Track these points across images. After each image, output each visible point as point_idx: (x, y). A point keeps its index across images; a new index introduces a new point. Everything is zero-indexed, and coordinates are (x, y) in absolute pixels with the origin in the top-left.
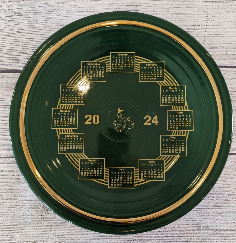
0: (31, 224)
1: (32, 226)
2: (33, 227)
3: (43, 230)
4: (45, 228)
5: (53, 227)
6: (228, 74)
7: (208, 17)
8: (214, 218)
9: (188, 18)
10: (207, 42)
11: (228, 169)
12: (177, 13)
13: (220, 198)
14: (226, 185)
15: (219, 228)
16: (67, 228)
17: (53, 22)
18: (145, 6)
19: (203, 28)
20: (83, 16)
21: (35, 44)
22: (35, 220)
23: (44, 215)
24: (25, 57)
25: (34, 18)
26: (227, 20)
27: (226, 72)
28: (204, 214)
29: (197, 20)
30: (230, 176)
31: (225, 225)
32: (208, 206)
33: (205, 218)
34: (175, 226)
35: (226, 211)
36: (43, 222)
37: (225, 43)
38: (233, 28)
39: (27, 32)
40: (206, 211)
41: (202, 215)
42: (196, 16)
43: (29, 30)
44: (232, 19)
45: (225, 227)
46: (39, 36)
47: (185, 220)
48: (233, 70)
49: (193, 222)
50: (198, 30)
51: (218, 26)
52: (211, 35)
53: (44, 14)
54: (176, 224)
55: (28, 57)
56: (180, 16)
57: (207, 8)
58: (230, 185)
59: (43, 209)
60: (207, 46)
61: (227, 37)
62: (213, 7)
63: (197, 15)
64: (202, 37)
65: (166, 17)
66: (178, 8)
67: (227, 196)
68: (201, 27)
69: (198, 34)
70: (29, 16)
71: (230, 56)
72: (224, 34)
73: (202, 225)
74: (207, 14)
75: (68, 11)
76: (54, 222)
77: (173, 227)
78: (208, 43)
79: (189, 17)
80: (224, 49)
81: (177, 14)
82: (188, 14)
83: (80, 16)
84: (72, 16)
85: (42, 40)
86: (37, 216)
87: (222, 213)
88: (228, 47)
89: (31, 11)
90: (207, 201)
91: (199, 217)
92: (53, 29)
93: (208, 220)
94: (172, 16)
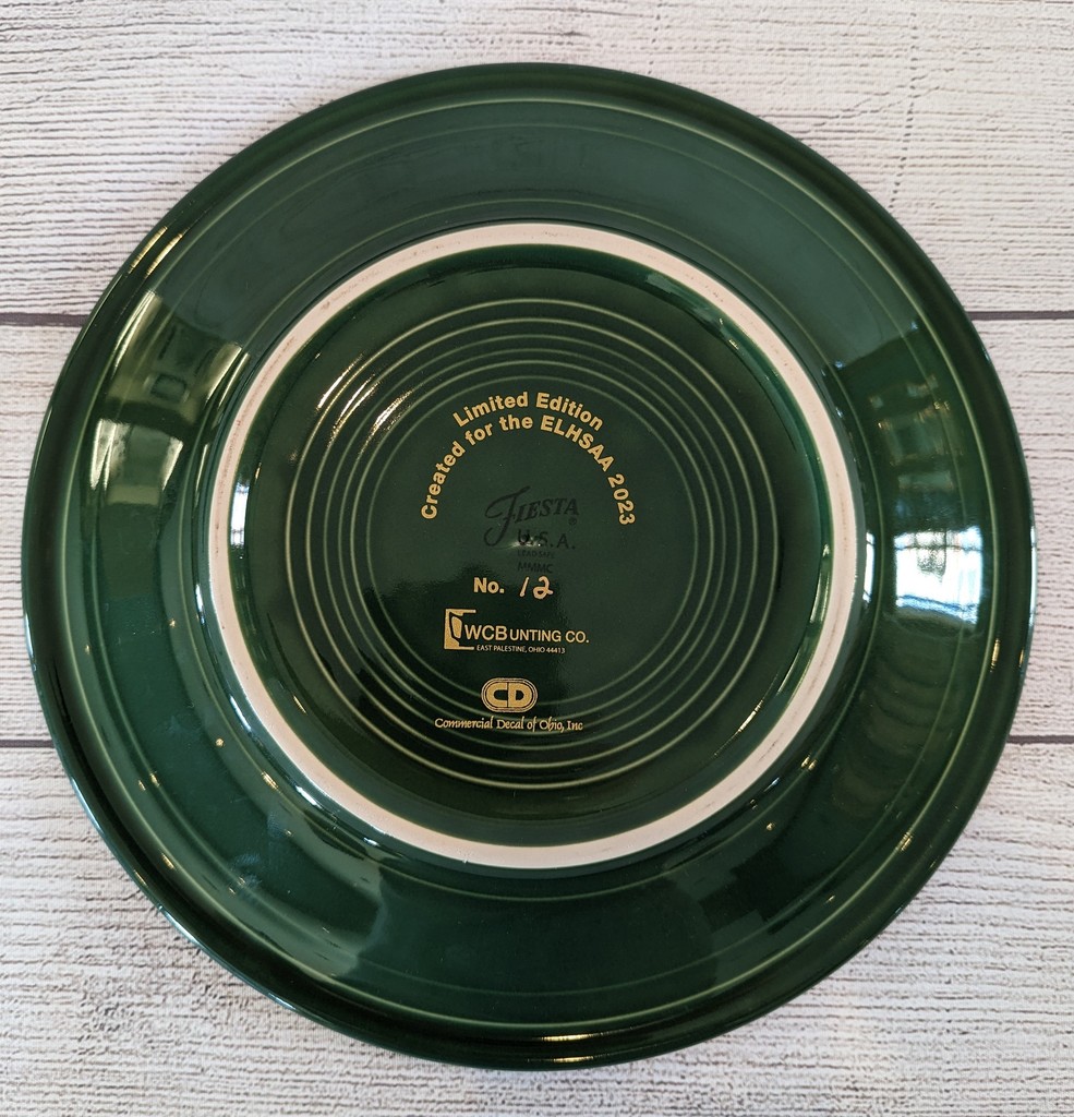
0: (29, 1081)
1: (31, 1088)
2: (40, 1097)
3: (89, 1111)
4: (97, 1099)
5: (139, 1096)
6: (1011, 351)
7: (918, 73)
8: (938, 1055)
9: (824, 74)
10: (910, 191)
11: (1007, 812)
12: (771, 50)
13: (969, 959)
14: (997, 893)
15: (958, 1106)
16: (209, 1104)
17: (161, 76)
18: (615, 11)
19: (892, 122)
20: (309, 52)
21: (70, 184)
22: (49, 1061)
23: (93, 1038)
24: (17, 247)
25: (65, 54)
26: (1009, 87)
27: (1000, 341)
28: (888, 1038)
29: (863, 83)
30: (1014, 850)
31: (991, 1090)
32: (907, 997)
33: (892, 1057)
34: (745, 1097)
35: (995, 1021)
36: (87, 1070)
37: (997, 200)
38: (1040, 127)
39: (31, 123)
40: (898, 1021)
41: (878, 1039)
42: (862, 66)
43: (41, 115)
44: (1032, 83)
45: (987, 1102)
46: (88, 146)
47: (794, 1066)
48: (1037, 328)
49: (834, 1077)
50: (868, 132)
51: (965, 117)
52: (932, 157)
53: (115, 34)
54: (749, 1086)
55: (34, 245)
56: (783, 63)
57: (915, 28)
58: (1019, 895)
59: (93, 1008)
60: (913, 209)
61: (1009, 170)
62: (944, 22)
63: (865, 61)
64: (885, 169)
65: (715, 64)
66: (776, 22)
67: (1001, 946)
68: (882, 119)
69: (871, 151)
70: (41, 45)
71: (1023, 260)
72: (995, 153)
73: (875, 1090)
74: (915, 54)
75: (236, 23)
76: (146, 1073)
77: (736, 1099)
78: (915, 199)
79: (824, 69)
80: (995, 230)
81: (770, 53)
82: (820, 53)
83: (296, 52)
84: (255, 52)
85: (107, 163)
86: (61, 1038)
87: (977, 1028)
88: (1010, 218)
89: (55, 22)
90: (904, 971)
91: (862, 1052)
92: (163, 113)
93: (908, 1066)
94: (746, 62)
